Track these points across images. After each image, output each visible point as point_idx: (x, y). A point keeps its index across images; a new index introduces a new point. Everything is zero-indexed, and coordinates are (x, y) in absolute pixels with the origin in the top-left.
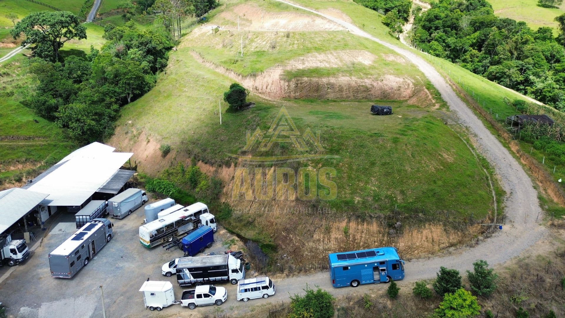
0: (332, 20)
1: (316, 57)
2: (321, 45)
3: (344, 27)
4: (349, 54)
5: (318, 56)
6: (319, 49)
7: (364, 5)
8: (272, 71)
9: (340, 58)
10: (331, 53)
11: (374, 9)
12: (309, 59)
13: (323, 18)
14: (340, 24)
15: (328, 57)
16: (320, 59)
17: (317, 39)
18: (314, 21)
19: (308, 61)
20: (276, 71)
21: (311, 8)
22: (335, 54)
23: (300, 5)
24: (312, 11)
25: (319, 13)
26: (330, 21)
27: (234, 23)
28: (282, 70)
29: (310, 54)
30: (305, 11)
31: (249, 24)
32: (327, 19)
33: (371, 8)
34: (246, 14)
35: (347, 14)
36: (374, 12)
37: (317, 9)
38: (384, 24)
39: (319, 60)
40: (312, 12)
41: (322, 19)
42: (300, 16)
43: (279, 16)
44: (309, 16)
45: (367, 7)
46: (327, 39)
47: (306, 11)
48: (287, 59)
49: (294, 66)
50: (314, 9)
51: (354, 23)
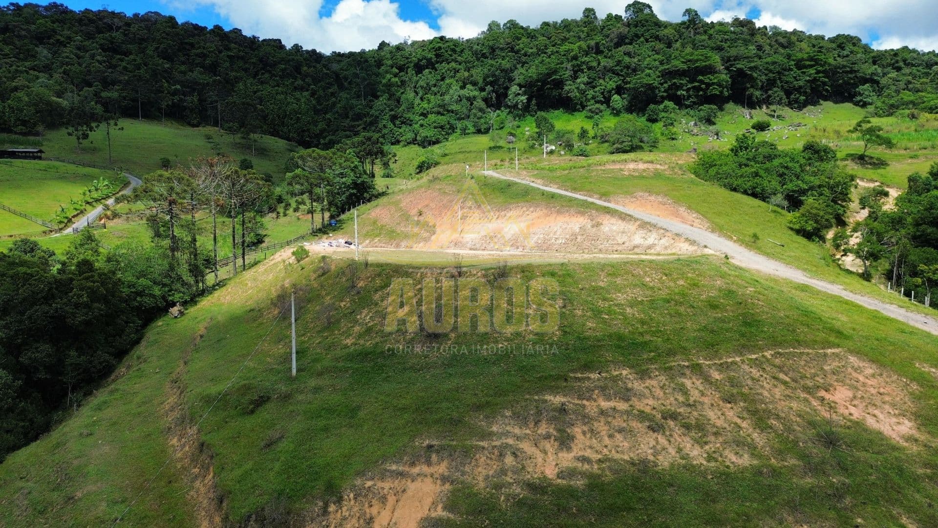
0: (653, 222)
1: (626, 395)
2: (643, 323)
3: (693, 242)
4: (780, 368)
5: (637, 385)
6: (635, 344)
7: (725, 186)
8: (386, 485)
9: (745, 398)
10: (696, 369)
11: (754, 195)
12: (591, 408)
13: (624, 217)
14: (677, 235)
15: (685, 392)
16: (647, 405)
17: (621, 298)
18: (598, 225)
19: (586, 419)
20: (412, 487)
21: (590, 192)
22: (716, 375)
23: (558, 188)
24: (590, 200)
25: (611, 205)
26: (645, 225)
27: (393, 232)
28: (444, 479)
29: (594, 376)
30: (571, 200)
31: (426, 235)
32: (636, 220)
33: (745, 192)
34: (424, 210)
35: (689, 208)
36: (757, 202)
37: (604, 195)
38: (798, 232)
39: (642, 416)
40: (592, 203)
41: (623, 219)
42: (559, 212)
43: (503, 213)
44: (582, 214)
45: (735, 190)
46: (664, 294)
47: (576, 199)
48: (478, 407)
49: (509, 460)
50: (598, 196)
51: (718, 229)
